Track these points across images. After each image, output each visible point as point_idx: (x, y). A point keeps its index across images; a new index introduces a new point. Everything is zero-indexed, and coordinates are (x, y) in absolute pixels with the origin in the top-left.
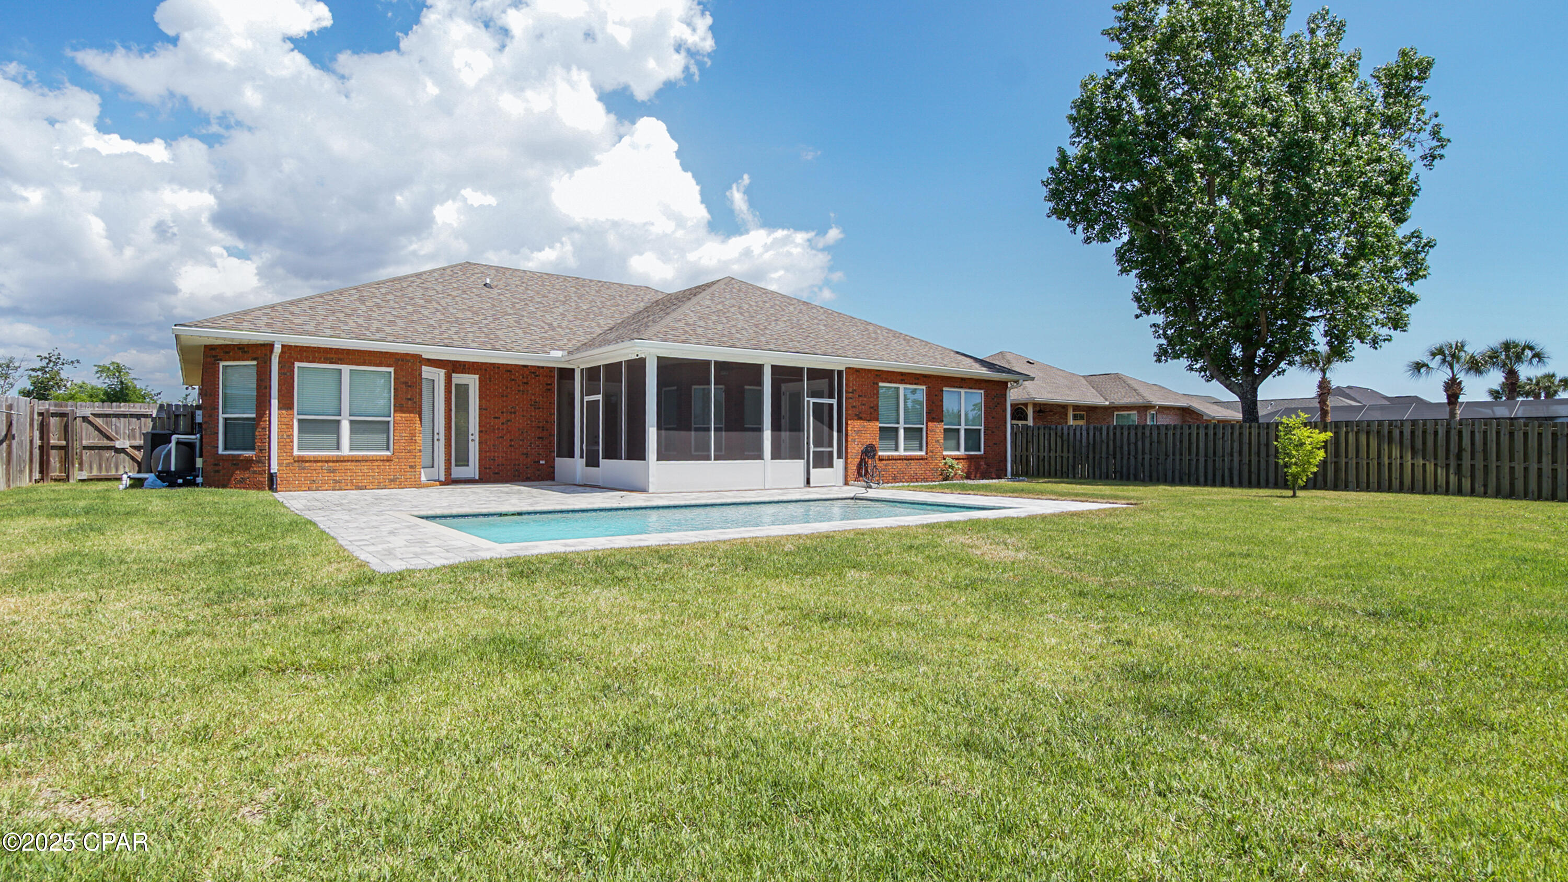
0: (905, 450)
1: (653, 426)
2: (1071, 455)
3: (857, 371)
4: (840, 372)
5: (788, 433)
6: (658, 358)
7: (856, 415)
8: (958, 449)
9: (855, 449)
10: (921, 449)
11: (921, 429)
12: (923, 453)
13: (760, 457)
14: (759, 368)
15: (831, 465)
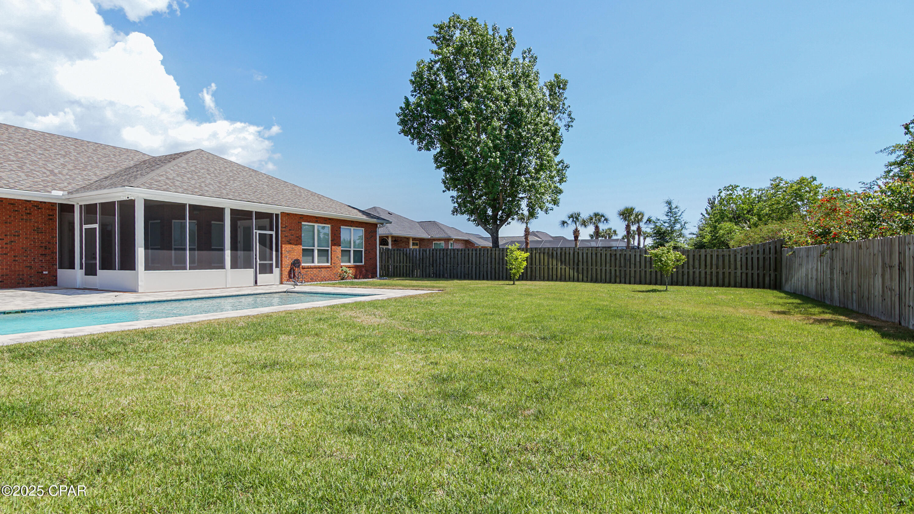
0: (318, 262)
1: (141, 247)
2: (411, 265)
3: (288, 214)
4: (277, 215)
5: (242, 252)
6: (145, 200)
7: (288, 241)
8: (350, 262)
9: (287, 262)
10: (328, 262)
11: (328, 250)
12: (329, 264)
13: (223, 267)
14: (220, 211)
15: (271, 272)
